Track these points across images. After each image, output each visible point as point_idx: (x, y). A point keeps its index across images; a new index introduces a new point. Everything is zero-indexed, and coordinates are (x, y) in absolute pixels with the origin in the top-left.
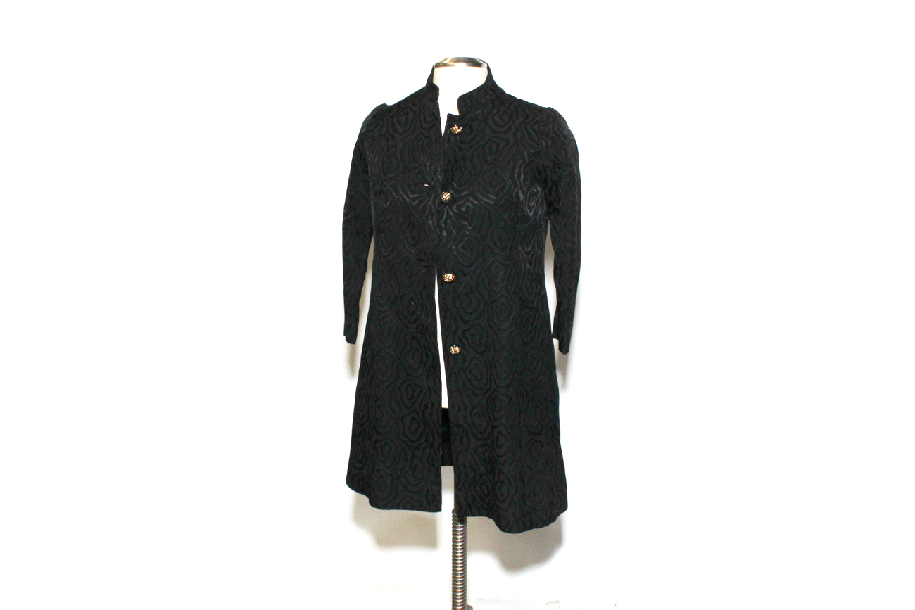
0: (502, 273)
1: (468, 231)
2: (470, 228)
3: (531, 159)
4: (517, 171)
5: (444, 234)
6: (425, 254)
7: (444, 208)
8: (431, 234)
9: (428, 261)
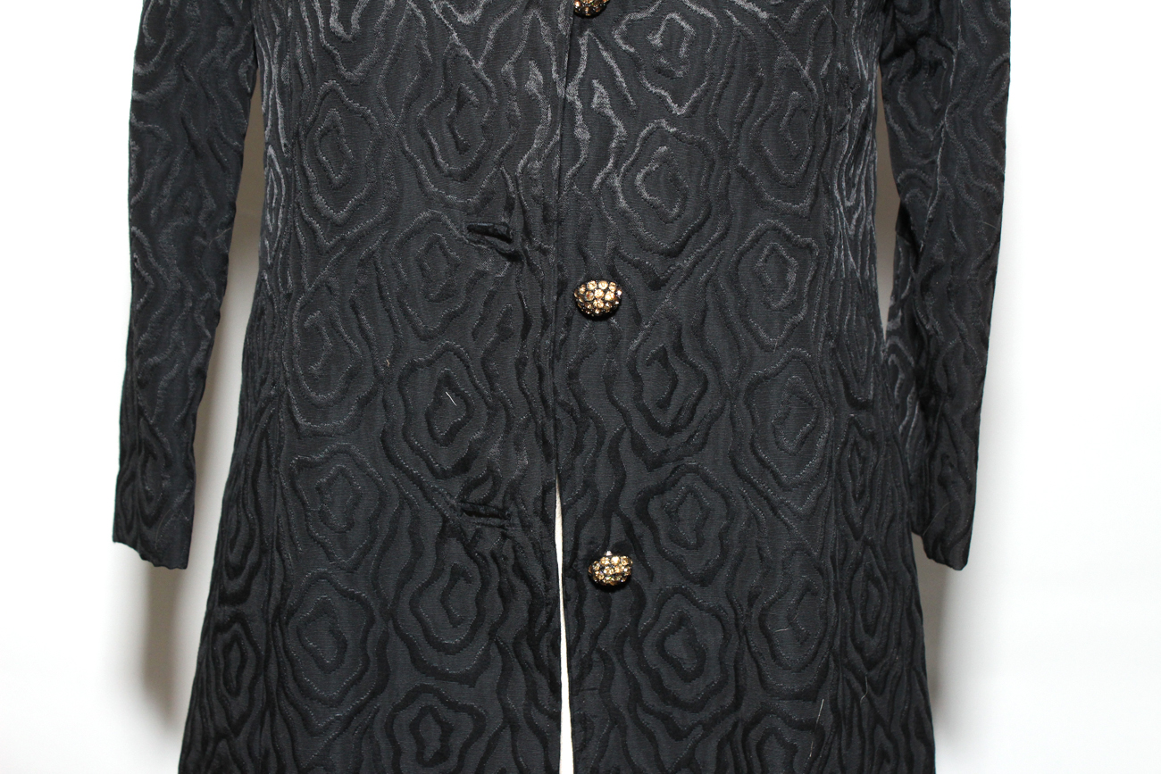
0: (792, 277)
1: (673, 120)
2: (678, 111)
5: (582, 134)
6: (509, 207)
7: (581, 35)
8: (540, 127)
9: (527, 232)
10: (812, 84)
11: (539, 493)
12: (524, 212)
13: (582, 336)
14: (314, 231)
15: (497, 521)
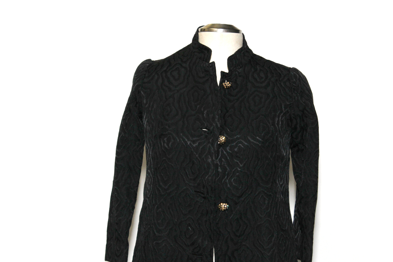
0: (266, 202)
1: (240, 168)
2: (241, 166)
3: (286, 110)
4: (277, 119)
5: (220, 170)
6: (204, 187)
7: (220, 149)
8: (211, 170)
9: (208, 192)
10: (271, 159)
11: (210, 250)
12: (207, 188)
13: (219, 215)
14: (159, 191)
15: (200, 256)
